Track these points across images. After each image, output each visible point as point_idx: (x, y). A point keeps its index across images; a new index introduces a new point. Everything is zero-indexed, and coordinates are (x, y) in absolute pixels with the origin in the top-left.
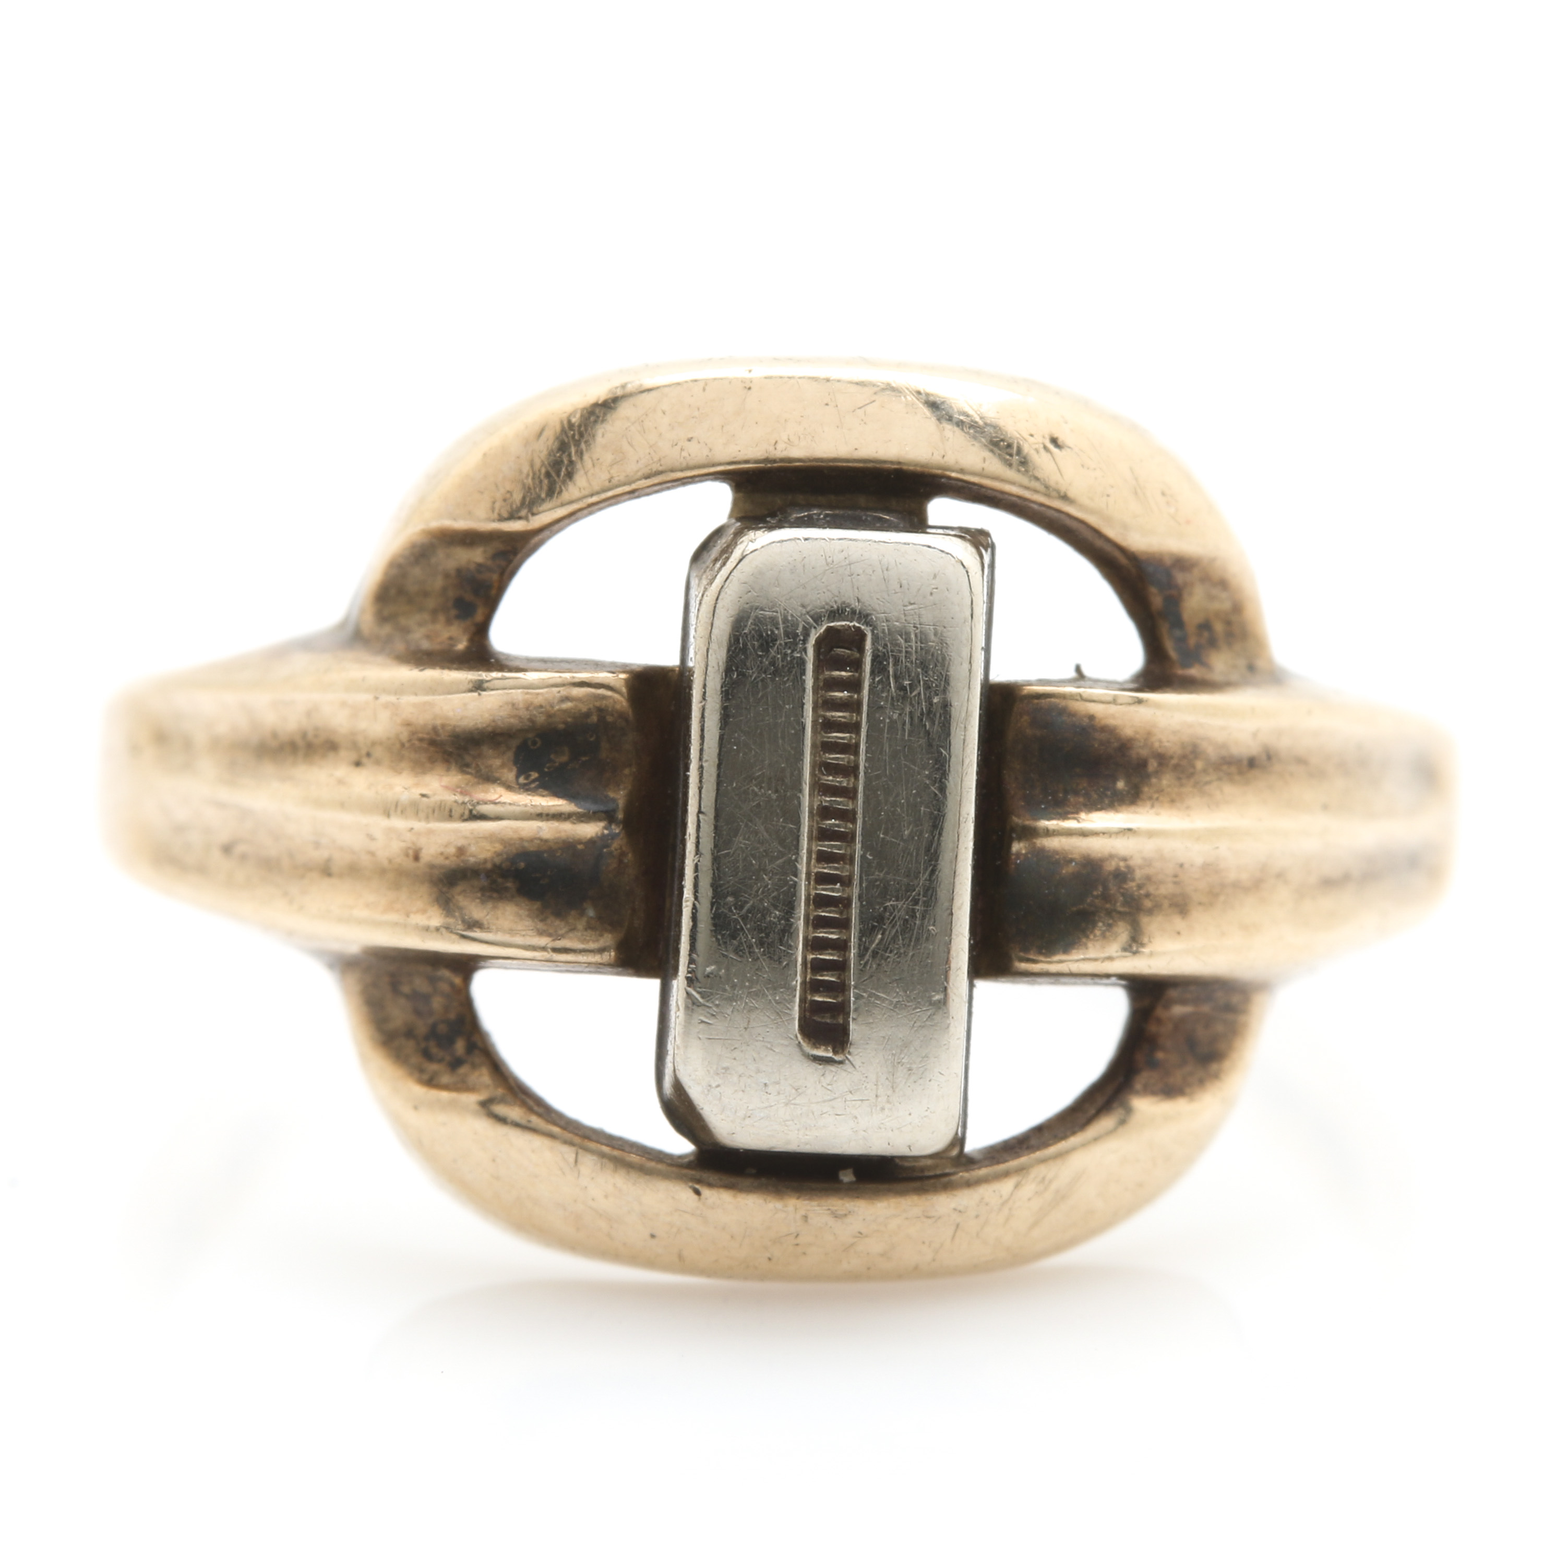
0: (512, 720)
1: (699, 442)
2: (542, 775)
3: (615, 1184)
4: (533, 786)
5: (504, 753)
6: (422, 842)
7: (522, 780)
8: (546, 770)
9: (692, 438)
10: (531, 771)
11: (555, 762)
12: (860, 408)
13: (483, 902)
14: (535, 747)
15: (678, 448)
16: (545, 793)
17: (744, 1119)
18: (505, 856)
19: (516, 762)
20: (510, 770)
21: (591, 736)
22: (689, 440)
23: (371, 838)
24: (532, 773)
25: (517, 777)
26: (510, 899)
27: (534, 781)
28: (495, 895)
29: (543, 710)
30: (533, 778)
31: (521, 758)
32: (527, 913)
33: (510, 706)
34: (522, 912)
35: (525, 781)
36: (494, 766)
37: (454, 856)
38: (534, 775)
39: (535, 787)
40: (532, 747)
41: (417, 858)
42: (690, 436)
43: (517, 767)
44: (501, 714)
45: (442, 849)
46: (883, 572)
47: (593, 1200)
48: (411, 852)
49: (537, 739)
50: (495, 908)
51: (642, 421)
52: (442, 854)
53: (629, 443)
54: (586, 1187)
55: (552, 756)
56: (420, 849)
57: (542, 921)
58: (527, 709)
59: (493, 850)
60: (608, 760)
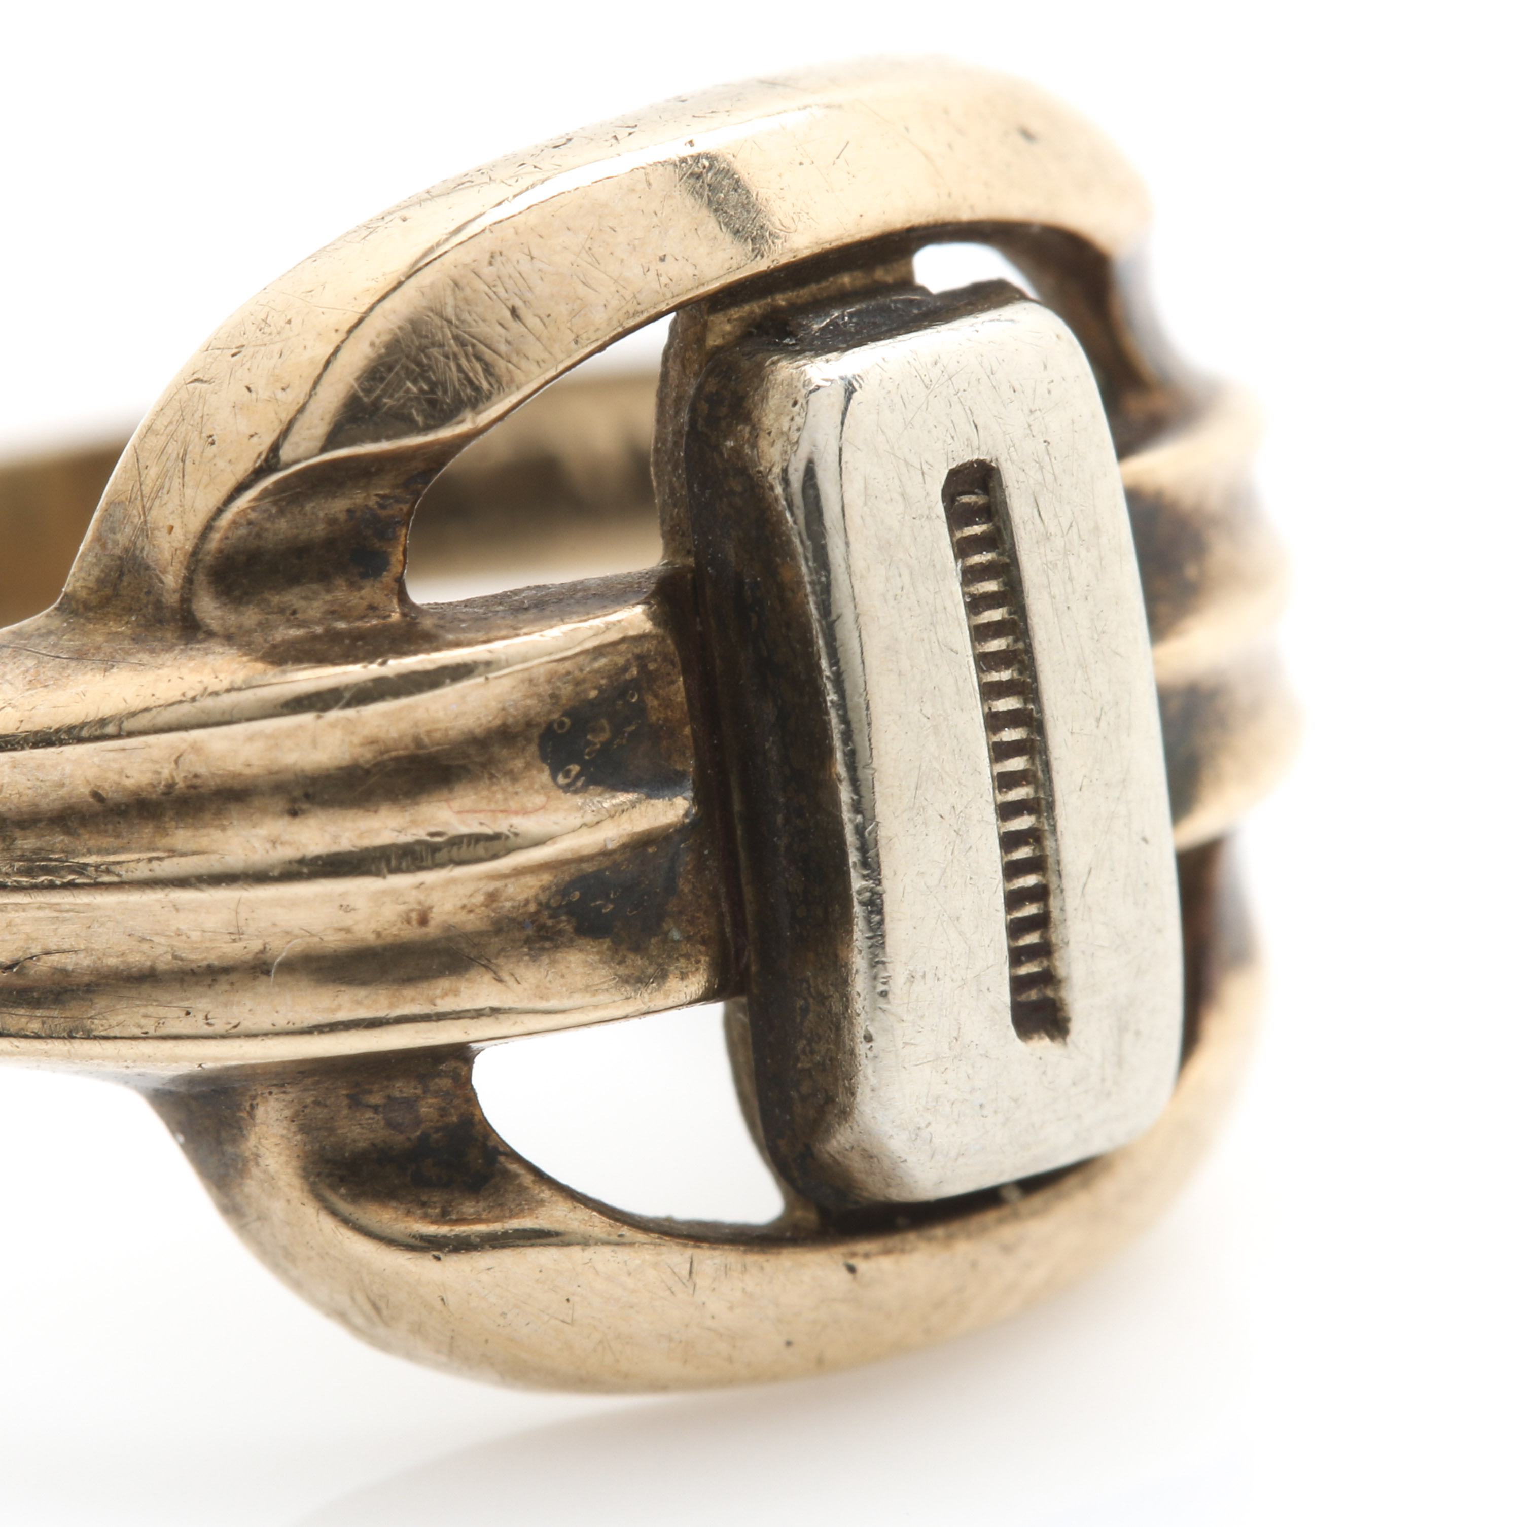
0: (529, 702)
1: (676, 260)
2: (585, 765)
3: (744, 1289)
4: (579, 783)
5: (523, 749)
6: (434, 898)
7: (561, 780)
8: (587, 757)
9: (665, 256)
10: (569, 764)
11: (595, 744)
12: (838, 158)
13: (534, 959)
14: (565, 730)
15: (652, 275)
16: (600, 789)
17: (957, 1159)
18: (554, 888)
19: (544, 758)
20: (541, 771)
21: (633, 696)
22: (663, 259)
23: (347, 909)
24: (571, 767)
25: (554, 778)
26: (570, 944)
27: (577, 777)
28: (547, 945)
29: (570, 677)
30: (573, 773)
31: (549, 749)
32: (597, 958)
33: (527, 684)
34: (591, 958)
35: (567, 781)
36: (516, 770)
37: (482, 905)
38: (575, 769)
39: (583, 785)
40: (560, 732)
41: (423, 921)
42: (661, 254)
43: (548, 764)
44: (514, 697)
45: (465, 901)
46: (989, 377)
47: (713, 1317)
48: (414, 916)
49: (566, 720)
50: (553, 962)
51: (590, 249)
52: (464, 907)
53: (583, 283)
54: (704, 1304)
55: (589, 737)
56: (431, 908)
57: (620, 963)
58: (549, 681)
59: (539, 884)
60: (661, 722)
